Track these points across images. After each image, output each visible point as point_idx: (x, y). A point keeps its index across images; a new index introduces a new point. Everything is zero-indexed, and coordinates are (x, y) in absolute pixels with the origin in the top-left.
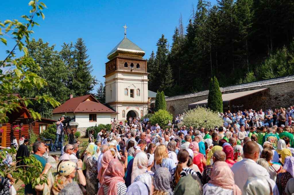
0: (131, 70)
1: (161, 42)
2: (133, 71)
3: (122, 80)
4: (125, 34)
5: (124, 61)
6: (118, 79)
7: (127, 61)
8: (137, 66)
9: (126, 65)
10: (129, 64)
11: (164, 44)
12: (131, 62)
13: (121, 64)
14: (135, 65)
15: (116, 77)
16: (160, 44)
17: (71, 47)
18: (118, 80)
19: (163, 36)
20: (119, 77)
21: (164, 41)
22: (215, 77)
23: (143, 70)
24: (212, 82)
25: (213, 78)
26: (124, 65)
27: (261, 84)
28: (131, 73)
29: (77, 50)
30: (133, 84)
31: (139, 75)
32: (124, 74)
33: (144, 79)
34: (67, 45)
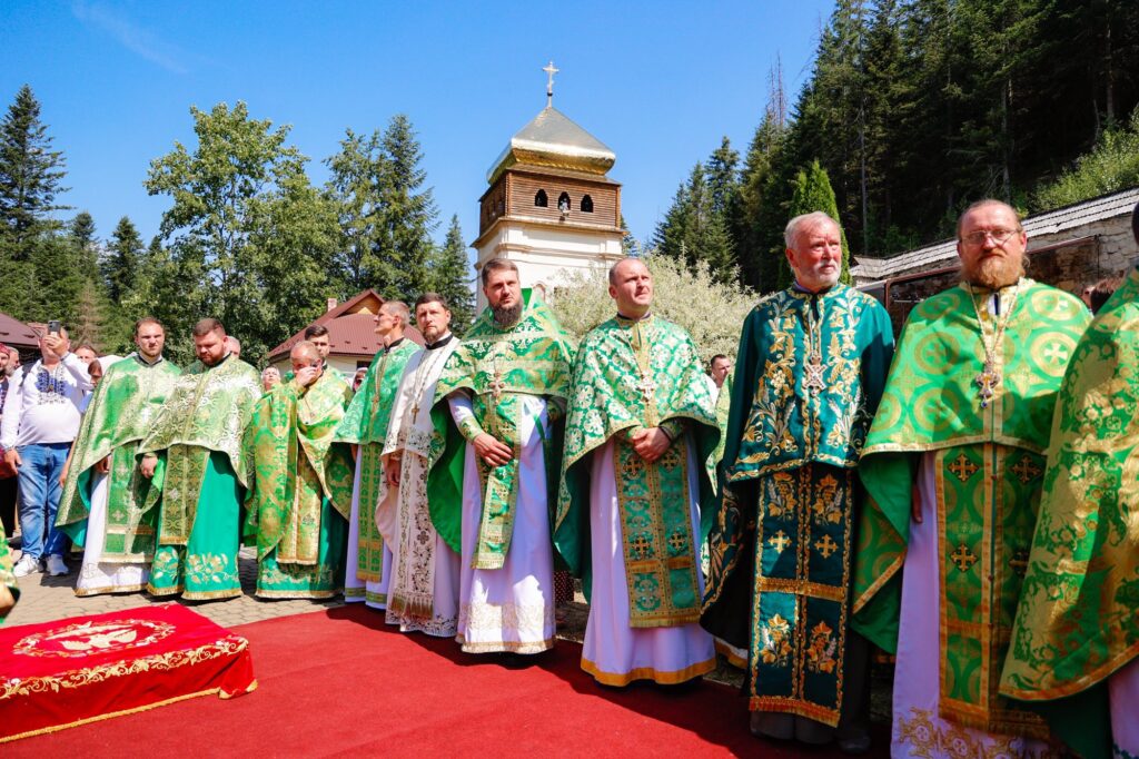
0: (562, 219)
1: (718, 163)
2: (568, 223)
3: (523, 252)
4: (550, 95)
5: (533, 187)
6: (507, 250)
7: (543, 186)
8: (583, 203)
9: (541, 200)
10: (553, 197)
11: (728, 168)
12: (560, 188)
13: (521, 196)
14: (576, 201)
15: (503, 241)
16: (717, 170)
17: (372, 146)
18: (510, 253)
19: (726, 144)
20: (511, 241)
21: (728, 158)
22: (816, 165)
23: (605, 217)
24: (802, 190)
25: (809, 173)
26: (532, 198)
27: (1058, 225)
28: (560, 229)
29: (388, 154)
30: (566, 269)
31: (592, 238)
32: (533, 232)
33: (609, 251)
34: (360, 141)
